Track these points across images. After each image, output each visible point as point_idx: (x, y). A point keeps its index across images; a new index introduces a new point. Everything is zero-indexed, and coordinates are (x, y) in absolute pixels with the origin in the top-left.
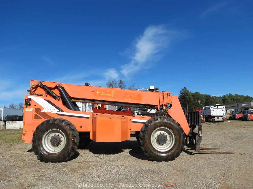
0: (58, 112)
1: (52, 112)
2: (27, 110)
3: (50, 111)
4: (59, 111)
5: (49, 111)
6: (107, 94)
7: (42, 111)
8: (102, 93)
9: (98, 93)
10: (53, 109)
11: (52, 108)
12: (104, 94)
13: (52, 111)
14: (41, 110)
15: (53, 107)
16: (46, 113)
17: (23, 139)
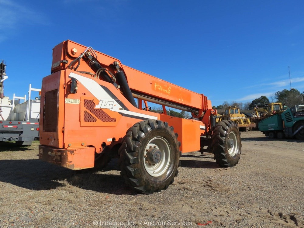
0: (120, 109)
1: (111, 110)
2: (69, 103)
3: (110, 108)
4: (122, 108)
5: (108, 107)
6: (164, 90)
7: (97, 107)
8: (159, 87)
9: (156, 86)
10: (114, 104)
11: (112, 103)
12: (162, 89)
13: (112, 108)
14: (94, 104)
15: (114, 100)
16: (103, 110)
17: (71, 162)
